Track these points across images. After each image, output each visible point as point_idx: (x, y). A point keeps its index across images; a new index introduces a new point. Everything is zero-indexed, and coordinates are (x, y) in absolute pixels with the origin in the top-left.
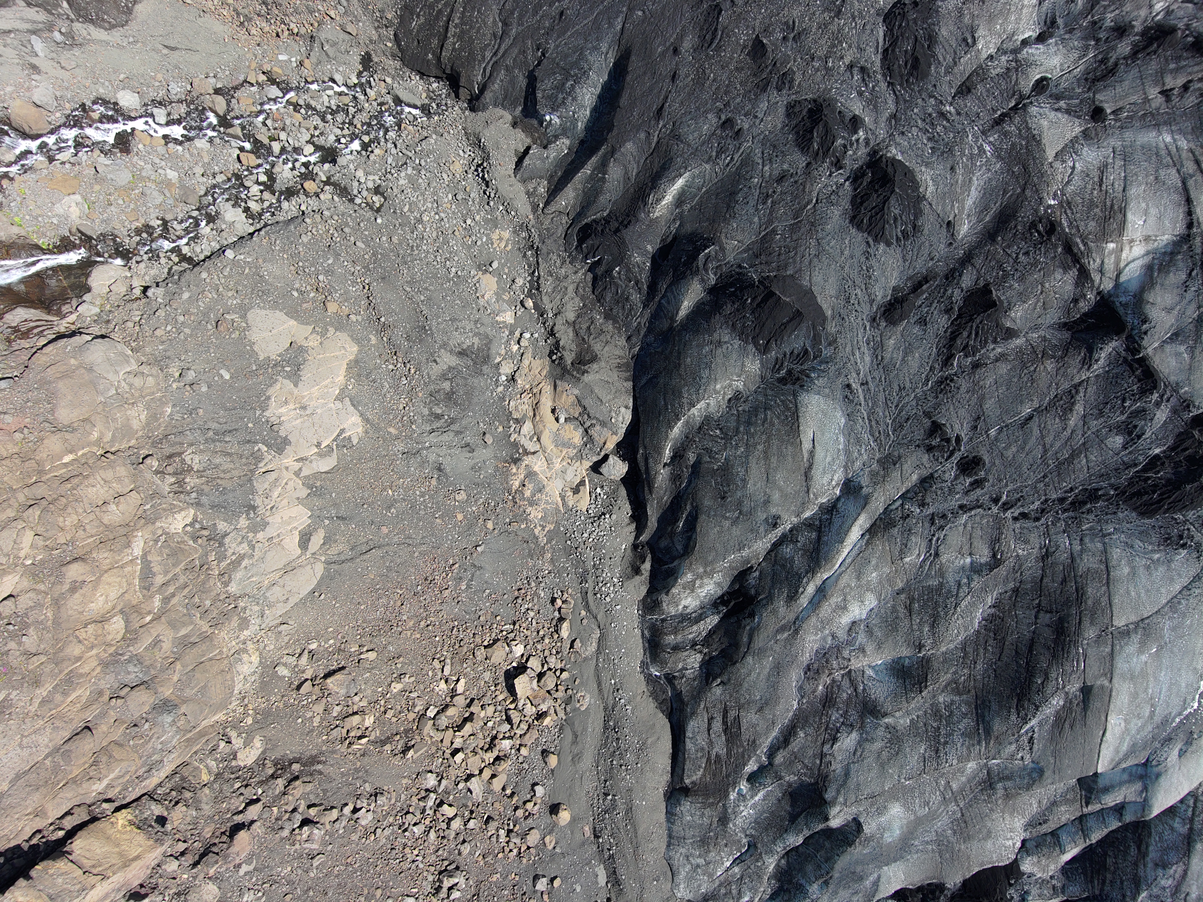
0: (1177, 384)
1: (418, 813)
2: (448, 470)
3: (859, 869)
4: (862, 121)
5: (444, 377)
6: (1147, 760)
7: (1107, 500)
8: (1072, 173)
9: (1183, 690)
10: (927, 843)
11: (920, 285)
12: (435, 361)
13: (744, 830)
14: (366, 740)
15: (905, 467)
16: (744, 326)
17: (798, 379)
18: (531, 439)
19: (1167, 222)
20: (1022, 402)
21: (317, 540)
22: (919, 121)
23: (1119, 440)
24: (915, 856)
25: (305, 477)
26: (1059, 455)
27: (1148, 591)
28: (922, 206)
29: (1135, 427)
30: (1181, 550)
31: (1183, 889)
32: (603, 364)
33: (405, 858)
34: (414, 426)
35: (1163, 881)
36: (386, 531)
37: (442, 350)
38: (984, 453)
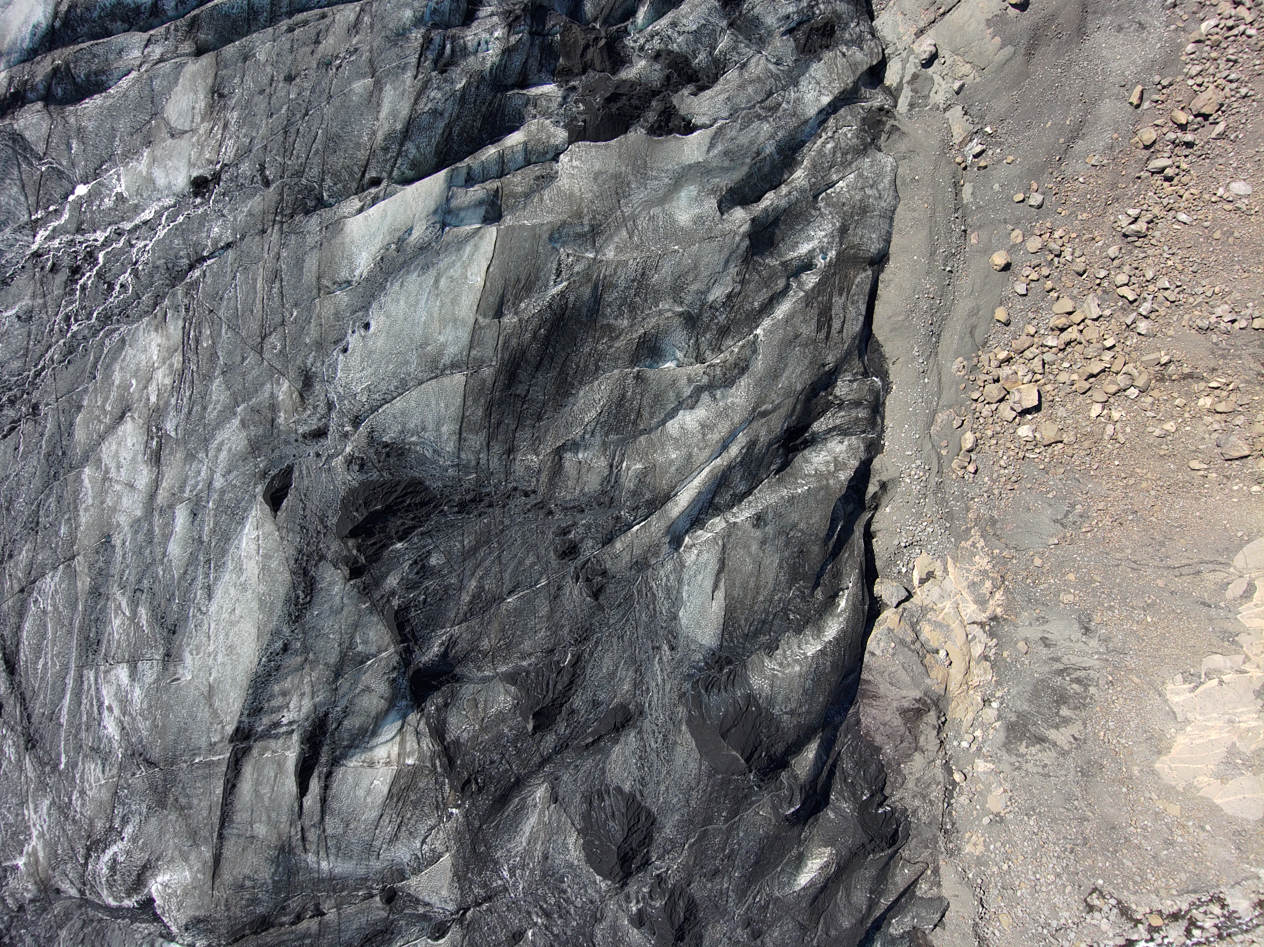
0: (371, 613)
1: (1160, 298)
2: (1076, 626)
3: (726, 164)
4: (632, 921)
5: (1066, 721)
6: (443, 229)
7: (450, 500)
8: (426, 837)
9: (402, 297)
10: (656, 178)
11: (593, 743)
12: (1075, 738)
13: (822, 215)
14: (1211, 385)
15: (628, 558)
16: (769, 727)
17: (717, 662)
18: (974, 637)
19: (351, 780)
20: (516, 609)
21: (1236, 589)
22: (572, 911)
23: (433, 561)
24: (670, 167)
25: (1239, 653)
26: (487, 551)
27: (428, 406)
28: (582, 824)
29: (417, 573)
30: (389, 441)
31: (420, 84)
32: (895, 704)
33: (1183, 260)
34: (1110, 678)
35: (439, 96)
36: (1158, 581)
37: (1066, 748)
38: (554, 561)
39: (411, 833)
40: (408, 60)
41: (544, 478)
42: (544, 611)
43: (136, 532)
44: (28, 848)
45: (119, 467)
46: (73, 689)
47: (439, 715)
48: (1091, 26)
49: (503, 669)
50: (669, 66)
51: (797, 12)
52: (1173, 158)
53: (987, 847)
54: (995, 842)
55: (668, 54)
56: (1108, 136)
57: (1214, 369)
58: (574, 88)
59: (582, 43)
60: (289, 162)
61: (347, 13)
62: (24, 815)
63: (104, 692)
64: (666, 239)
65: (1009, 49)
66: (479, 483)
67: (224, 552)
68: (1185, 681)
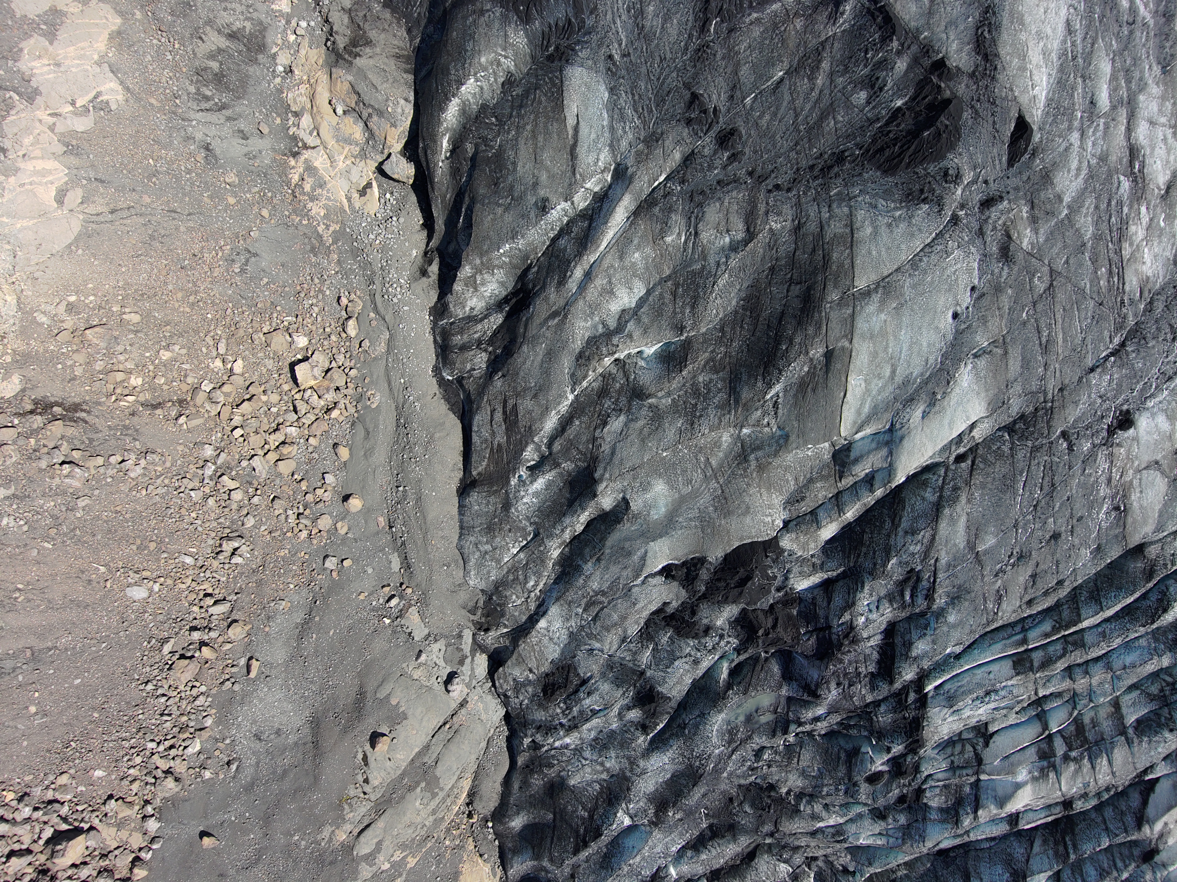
0: (917, 29)
1: (196, 481)
2: (218, 151)
3: (627, 545)
5: (212, 56)
6: (892, 424)
7: (854, 161)
9: (925, 349)
10: (691, 520)
12: (201, 38)
13: (528, 518)
14: (133, 398)
15: (667, 143)
17: (563, 54)
18: (311, 133)
20: (773, 65)
21: (74, 198)
23: (863, 95)
24: (679, 532)
25: (60, 133)
26: (809, 119)
27: (889, 248)
29: (878, 79)
30: (922, 205)
31: (932, 555)
32: (378, 50)
33: (181, 519)
34: (178, 101)
35: (911, 548)
36: (149, 200)
37: (208, 28)
38: (740, 124)
40: (946, 575)
41: (762, 208)
43: (1141, 79)
48: (306, 731)
50: (694, 624)
51: (580, 700)
52: (207, 615)
55: (697, 634)
56: (273, 628)
57: (133, 414)
58: (778, 590)
59: (779, 629)
60: (1046, 458)
61: (1010, 609)
64: (674, 463)
65: (381, 695)
66: (826, 186)
67: (1061, 68)
68: (107, 103)
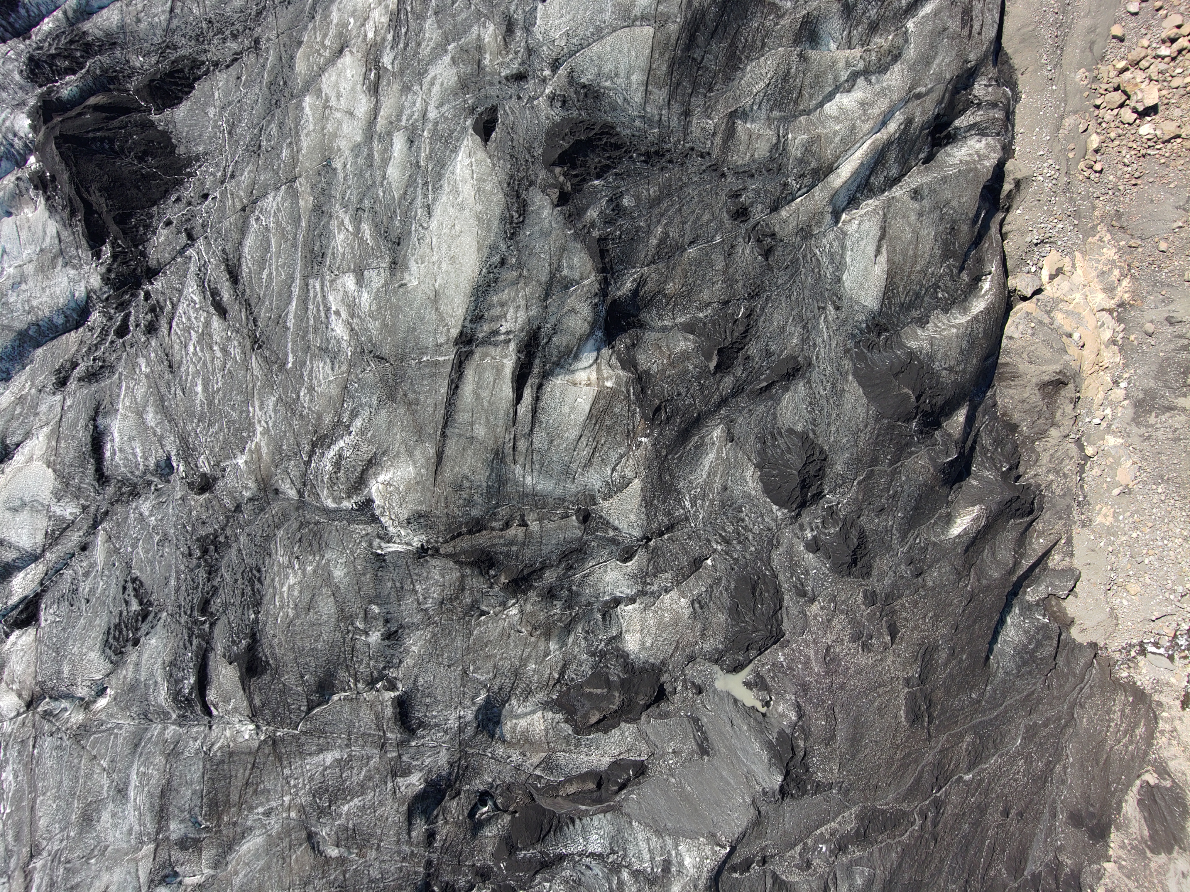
0: (576, 239)
4: (807, 547)
7: (638, 149)
8: (617, 465)
11: (766, 388)
15: (794, 224)
17: (875, 325)
18: (1103, 323)
19: (558, 396)
20: (696, 259)
22: (751, 538)
23: (625, 202)
26: (670, 203)
27: (621, 52)
28: (759, 459)
29: (613, 210)
30: (587, 83)
32: (1034, 380)
38: (727, 221)
39: (603, 460)
41: (718, 140)
42: (720, 265)
43: (357, 156)
44: (250, 446)
45: (339, 96)
46: (299, 296)
47: (628, 353)
49: (681, 319)
53: (1117, 520)
54: (1124, 512)
62: (248, 412)
63: (331, 298)
66: (662, 139)
67: (440, 177)
